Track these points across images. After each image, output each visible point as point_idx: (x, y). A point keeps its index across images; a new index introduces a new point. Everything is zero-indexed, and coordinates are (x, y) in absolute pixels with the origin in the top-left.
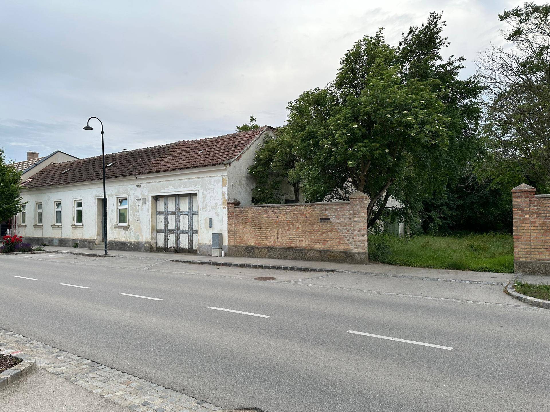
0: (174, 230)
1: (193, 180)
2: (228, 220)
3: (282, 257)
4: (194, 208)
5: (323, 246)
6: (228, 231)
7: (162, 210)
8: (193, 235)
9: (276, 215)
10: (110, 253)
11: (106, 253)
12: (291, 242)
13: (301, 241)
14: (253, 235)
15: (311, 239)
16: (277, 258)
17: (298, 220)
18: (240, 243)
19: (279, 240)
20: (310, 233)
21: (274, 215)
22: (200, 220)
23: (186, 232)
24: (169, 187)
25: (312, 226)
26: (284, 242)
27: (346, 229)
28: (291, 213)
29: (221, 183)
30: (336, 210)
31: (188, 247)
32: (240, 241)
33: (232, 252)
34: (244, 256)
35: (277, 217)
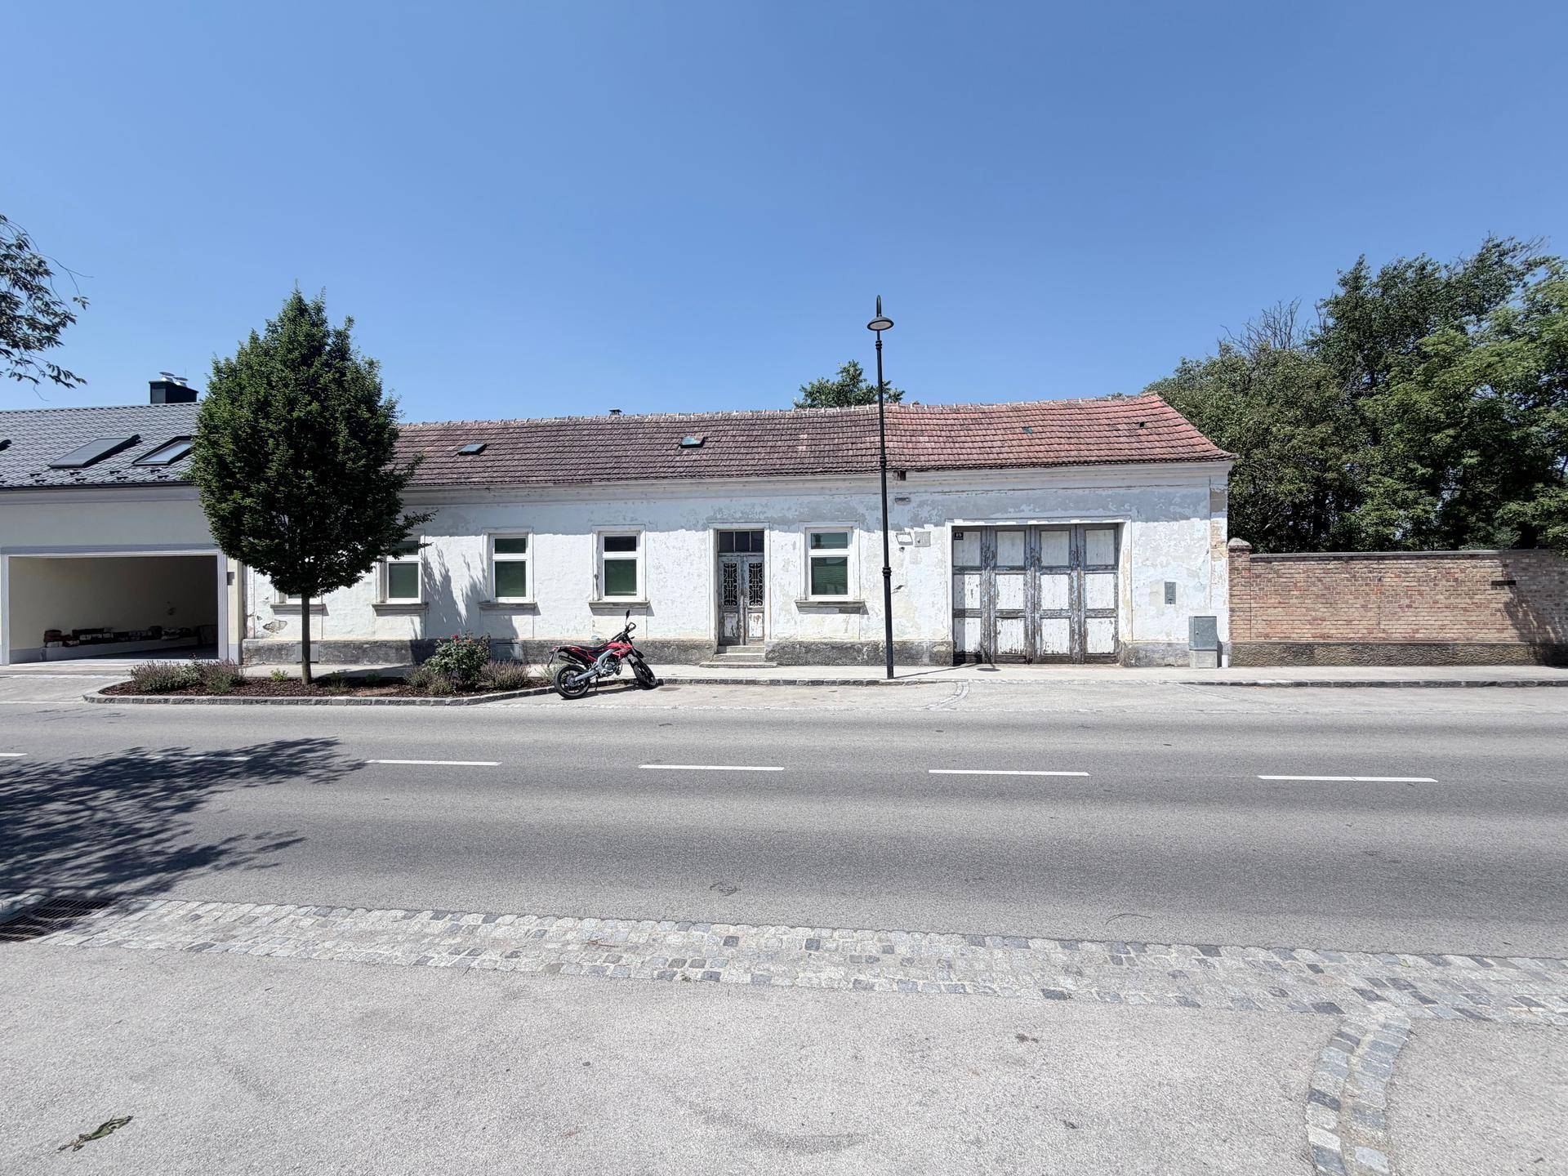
0: (1019, 611)
1: (1110, 492)
2: (1231, 588)
3: (1390, 661)
4: (1091, 558)
5: (1497, 635)
6: (1232, 610)
7: (974, 561)
8: (1088, 620)
9: (1375, 574)
10: (898, 670)
11: (890, 674)
12: (1417, 631)
13: (1443, 627)
14: (1309, 618)
15: (1469, 623)
16: (1379, 664)
17: (1435, 585)
18: (1267, 636)
19: (1382, 627)
20: (1465, 609)
21: (1370, 575)
22: (1134, 587)
23: (1064, 614)
24: (1024, 507)
25: (1471, 598)
26: (1399, 629)
27: (1551, 601)
28: (1419, 570)
29: (1206, 503)
30: (1530, 565)
31: (1071, 650)
32: (1268, 630)
33: (1243, 656)
34: (1282, 662)
35: (1380, 580)
